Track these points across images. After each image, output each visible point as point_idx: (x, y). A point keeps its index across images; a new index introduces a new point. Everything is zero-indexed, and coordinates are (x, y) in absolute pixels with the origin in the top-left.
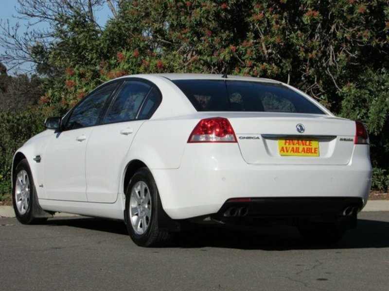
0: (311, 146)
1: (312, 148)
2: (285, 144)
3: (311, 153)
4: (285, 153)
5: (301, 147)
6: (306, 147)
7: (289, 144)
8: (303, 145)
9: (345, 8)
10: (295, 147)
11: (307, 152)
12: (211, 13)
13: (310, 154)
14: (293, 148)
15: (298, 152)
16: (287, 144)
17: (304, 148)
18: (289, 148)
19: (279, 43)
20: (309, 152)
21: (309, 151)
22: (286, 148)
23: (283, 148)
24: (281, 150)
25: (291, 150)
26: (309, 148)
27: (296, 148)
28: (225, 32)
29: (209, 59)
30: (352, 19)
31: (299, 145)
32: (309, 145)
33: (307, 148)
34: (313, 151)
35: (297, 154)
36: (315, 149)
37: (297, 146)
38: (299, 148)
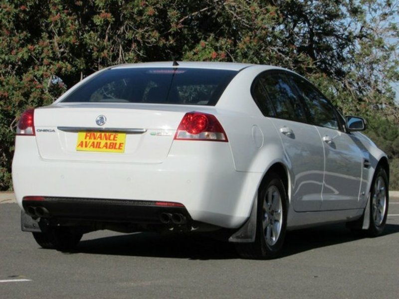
0: (116, 140)
1: (116, 144)
2: (86, 138)
3: (115, 148)
4: (84, 148)
5: (103, 142)
6: (109, 142)
7: (90, 138)
8: (106, 139)
9: (135, 10)
10: (96, 141)
11: (109, 148)
12: (12, 14)
13: (113, 150)
14: (93, 143)
15: (99, 147)
16: (88, 138)
17: (106, 143)
18: (90, 142)
19: (74, 43)
20: (112, 148)
21: (113, 146)
22: (86, 142)
23: (82, 142)
24: (80, 145)
25: (91, 145)
26: (113, 143)
27: (97, 143)
28: (22, 32)
29: (7, 58)
30: (141, 20)
31: (101, 139)
32: (114, 139)
33: (111, 143)
34: (117, 146)
35: (98, 149)
36: (120, 144)
37: (99, 140)
38: (100, 143)
